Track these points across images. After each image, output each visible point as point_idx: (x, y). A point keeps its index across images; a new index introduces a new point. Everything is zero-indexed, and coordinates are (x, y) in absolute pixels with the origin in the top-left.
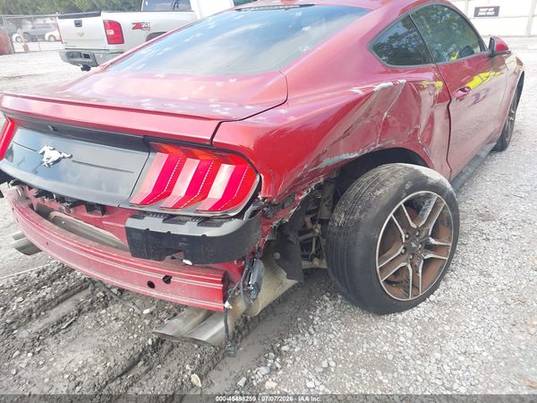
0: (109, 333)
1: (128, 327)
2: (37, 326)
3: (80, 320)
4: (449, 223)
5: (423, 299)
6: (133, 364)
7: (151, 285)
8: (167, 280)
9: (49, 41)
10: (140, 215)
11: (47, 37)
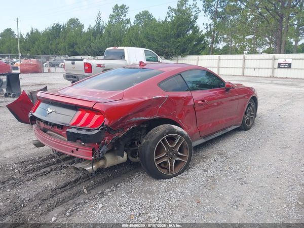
0: (60, 177)
1: (67, 176)
2: (35, 173)
3: (51, 173)
4: (187, 148)
5: (175, 176)
6: (66, 186)
7: (73, 152)
8: (77, 150)
9: (61, 67)
10: (71, 128)
11: (60, 65)
